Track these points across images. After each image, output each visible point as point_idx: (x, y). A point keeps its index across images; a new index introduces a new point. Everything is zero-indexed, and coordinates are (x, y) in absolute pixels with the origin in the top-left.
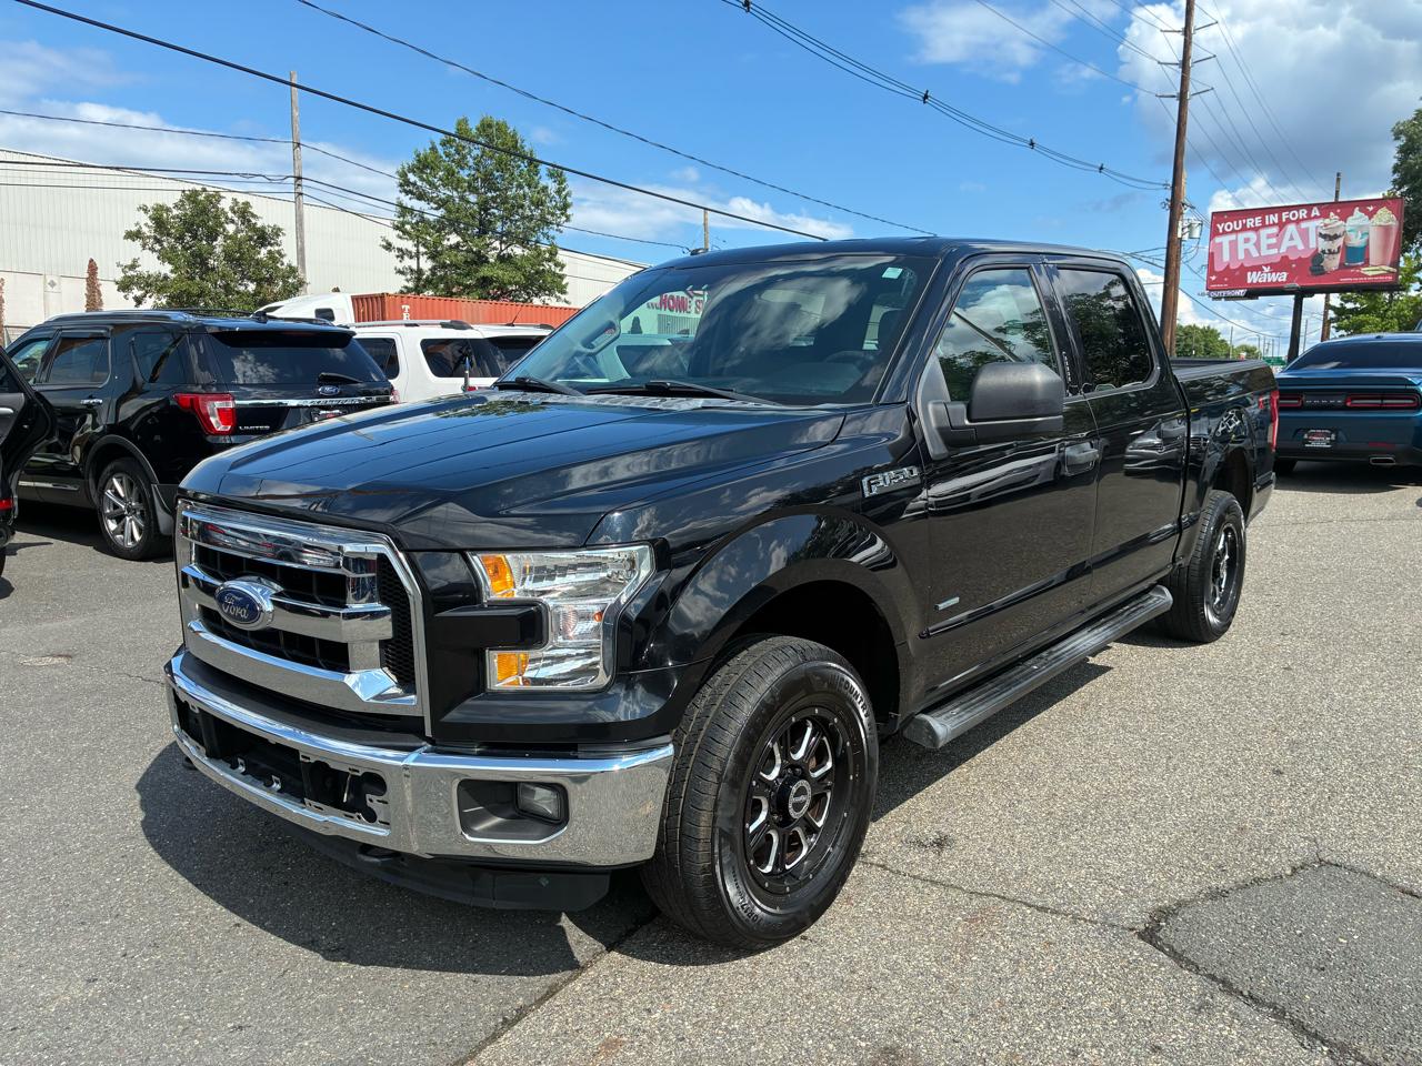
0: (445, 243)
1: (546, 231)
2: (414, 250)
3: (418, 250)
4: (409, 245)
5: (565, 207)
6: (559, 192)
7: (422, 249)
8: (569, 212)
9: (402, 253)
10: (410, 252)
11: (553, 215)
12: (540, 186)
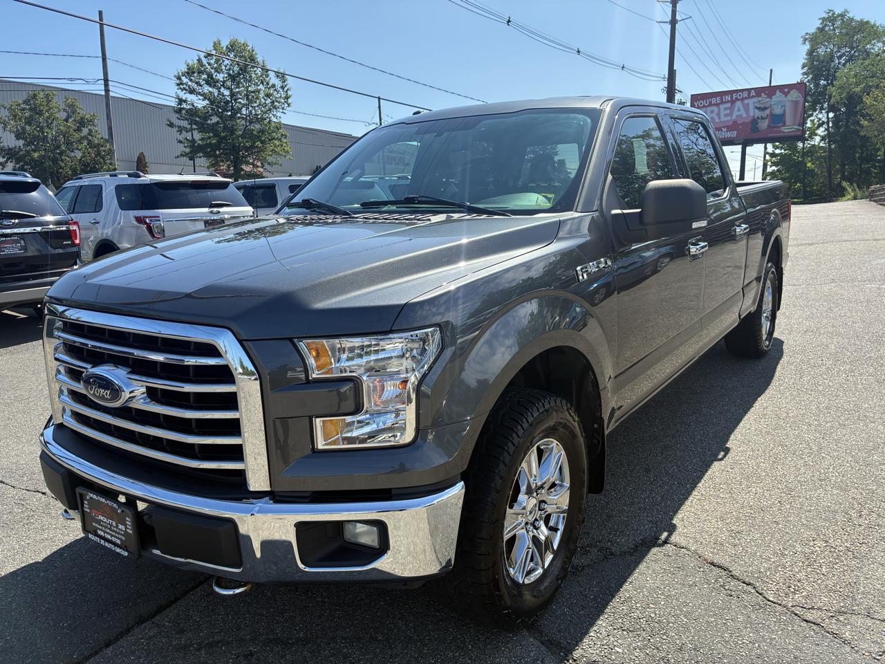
0: (209, 122)
1: (275, 113)
2: (189, 126)
3: (191, 128)
4: (185, 124)
5: (287, 98)
6: (282, 87)
7: (194, 126)
8: (290, 101)
9: (181, 129)
10: (186, 128)
11: (279, 102)
12: (271, 84)
